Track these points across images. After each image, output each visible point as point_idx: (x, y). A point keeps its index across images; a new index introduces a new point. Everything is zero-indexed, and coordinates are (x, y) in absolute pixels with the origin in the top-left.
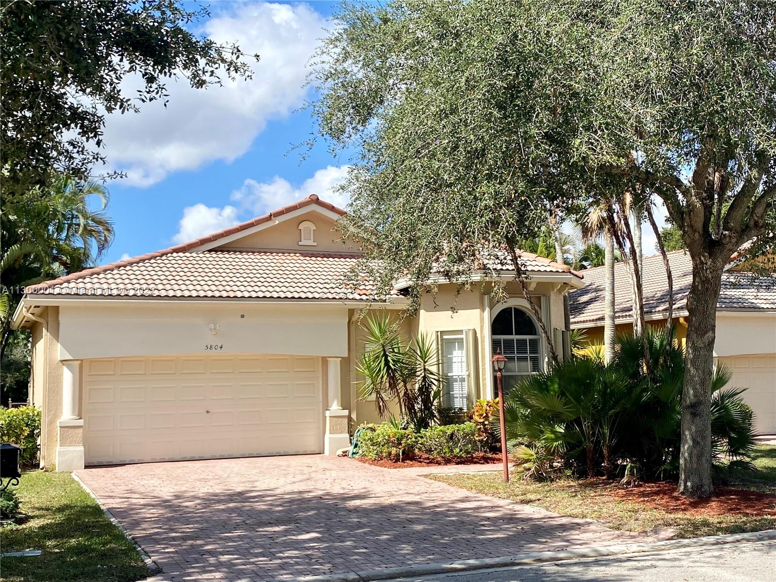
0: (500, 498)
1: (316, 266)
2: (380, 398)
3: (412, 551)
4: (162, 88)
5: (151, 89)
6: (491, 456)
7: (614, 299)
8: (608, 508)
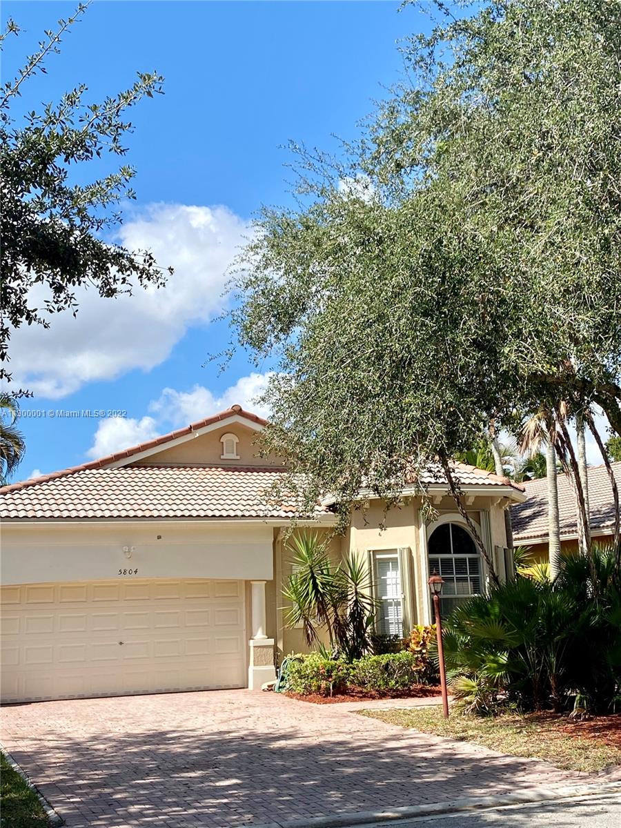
0: (438, 735)
1: (239, 481)
2: (308, 625)
3: (341, 798)
4: (71, 298)
5: (60, 299)
6: (430, 688)
7: (558, 513)
8: (556, 745)
